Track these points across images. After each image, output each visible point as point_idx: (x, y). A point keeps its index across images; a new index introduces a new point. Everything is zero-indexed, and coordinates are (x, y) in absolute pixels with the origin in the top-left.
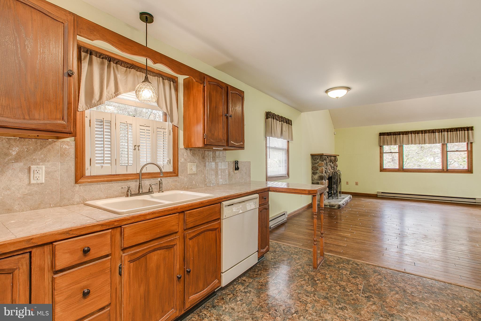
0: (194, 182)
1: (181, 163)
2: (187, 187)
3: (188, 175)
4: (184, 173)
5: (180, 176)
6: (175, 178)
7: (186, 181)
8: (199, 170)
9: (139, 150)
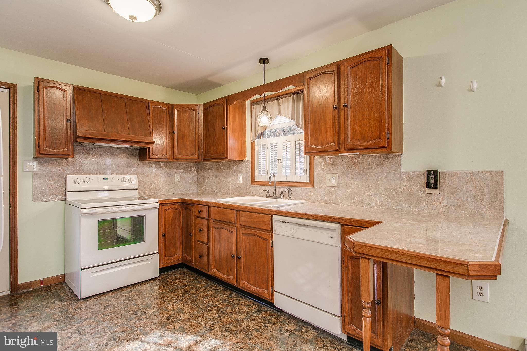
0: (334, 196)
1: (318, 173)
2: (324, 200)
3: (326, 188)
4: (321, 184)
5: (316, 188)
6: (311, 189)
7: (324, 194)
8: (342, 182)
9: (281, 162)
